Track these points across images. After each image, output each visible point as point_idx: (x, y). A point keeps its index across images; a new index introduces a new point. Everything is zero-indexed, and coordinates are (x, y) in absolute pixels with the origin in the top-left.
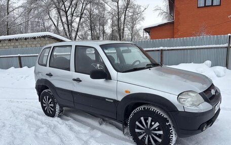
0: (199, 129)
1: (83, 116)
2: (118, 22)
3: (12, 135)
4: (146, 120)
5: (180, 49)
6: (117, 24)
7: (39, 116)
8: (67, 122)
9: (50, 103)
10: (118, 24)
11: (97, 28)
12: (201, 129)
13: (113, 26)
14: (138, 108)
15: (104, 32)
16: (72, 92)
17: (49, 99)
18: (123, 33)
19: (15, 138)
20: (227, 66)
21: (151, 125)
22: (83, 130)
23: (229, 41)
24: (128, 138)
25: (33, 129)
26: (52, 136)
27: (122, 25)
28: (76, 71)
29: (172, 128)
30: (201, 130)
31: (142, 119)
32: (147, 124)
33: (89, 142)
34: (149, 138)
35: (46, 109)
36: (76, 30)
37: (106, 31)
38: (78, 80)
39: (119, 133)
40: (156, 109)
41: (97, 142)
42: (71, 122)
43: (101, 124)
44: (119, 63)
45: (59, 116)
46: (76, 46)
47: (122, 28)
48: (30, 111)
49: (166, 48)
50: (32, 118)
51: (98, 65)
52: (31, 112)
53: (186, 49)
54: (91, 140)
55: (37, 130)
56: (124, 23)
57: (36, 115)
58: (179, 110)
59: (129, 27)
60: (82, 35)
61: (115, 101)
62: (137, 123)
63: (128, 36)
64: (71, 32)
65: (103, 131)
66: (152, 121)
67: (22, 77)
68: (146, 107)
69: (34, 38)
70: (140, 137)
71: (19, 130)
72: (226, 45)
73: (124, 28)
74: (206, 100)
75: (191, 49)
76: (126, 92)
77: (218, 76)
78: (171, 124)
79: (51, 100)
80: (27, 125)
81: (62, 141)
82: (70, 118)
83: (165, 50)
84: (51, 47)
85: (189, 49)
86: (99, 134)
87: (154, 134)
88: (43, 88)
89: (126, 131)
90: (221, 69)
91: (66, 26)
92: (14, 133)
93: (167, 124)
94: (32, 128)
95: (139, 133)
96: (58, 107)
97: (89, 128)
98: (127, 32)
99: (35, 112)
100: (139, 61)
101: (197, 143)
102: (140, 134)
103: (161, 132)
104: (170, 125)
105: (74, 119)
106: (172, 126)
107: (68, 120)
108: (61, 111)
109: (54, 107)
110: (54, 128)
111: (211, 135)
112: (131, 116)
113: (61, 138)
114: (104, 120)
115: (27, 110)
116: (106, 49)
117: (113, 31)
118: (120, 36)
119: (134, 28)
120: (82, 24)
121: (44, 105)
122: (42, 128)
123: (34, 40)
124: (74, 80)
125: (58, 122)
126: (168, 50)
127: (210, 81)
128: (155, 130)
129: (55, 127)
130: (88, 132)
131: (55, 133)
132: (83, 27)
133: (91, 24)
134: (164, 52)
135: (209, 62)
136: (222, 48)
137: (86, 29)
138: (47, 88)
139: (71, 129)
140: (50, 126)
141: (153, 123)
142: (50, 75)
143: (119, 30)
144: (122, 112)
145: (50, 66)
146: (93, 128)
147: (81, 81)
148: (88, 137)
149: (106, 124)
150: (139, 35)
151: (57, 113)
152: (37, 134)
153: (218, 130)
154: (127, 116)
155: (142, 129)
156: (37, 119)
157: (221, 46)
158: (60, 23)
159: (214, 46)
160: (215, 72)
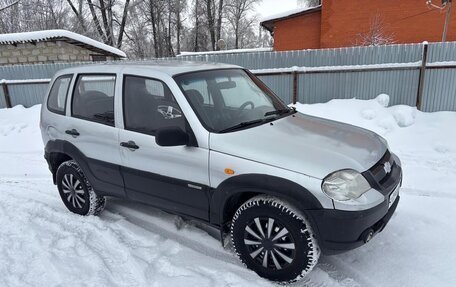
0: (359, 239)
1: (143, 212)
2: (209, 6)
3: (7, 255)
4: (264, 223)
5: (332, 72)
6: (206, 9)
7: (55, 214)
8: (112, 225)
9: (78, 188)
10: (209, 10)
11: (165, 17)
12: (362, 239)
13: (197, 13)
14: (250, 201)
15: (179, 26)
16: (120, 169)
17: (74, 181)
18: (219, 29)
19: (12, 261)
20: (418, 104)
21: (274, 233)
22: (146, 241)
23: (425, 55)
24: (231, 254)
25: (47, 241)
26: (85, 254)
27: (217, 12)
28: (126, 128)
29: (311, 238)
30: (362, 241)
31: (257, 220)
32: (265, 230)
33: (158, 265)
34: (269, 256)
35: (69, 199)
36: (121, 20)
37: (184, 24)
38: (132, 146)
39: (213, 244)
40: (282, 204)
41: (173, 264)
42: (120, 225)
43: (179, 228)
44: (212, 103)
45: (97, 213)
46: (125, 76)
47: (217, 17)
48: (38, 202)
49: (304, 69)
50: (42, 217)
51: (170, 109)
52: (40, 205)
53: (343, 71)
54: (162, 261)
55: (54, 244)
56: (221, 8)
57: (48, 211)
58: (325, 207)
59: (231, 15)
60: (133, 32)
61: (206, 188)
62: (248, 229)
63: (230, 34)
64: (111, 25)
65: (183, 242)
66: (274, 226)
67: (13, 129)
68: (265, 200)
69: (34, 42)
70: (254, 255)
71: (17, 244)
72: (419, 64)
73: (220, 17)
74: (374, 185)
75: (353, 71)
76: (228, 171)
77: (401, 125)
78: (309, 231)
79: (78, 182)
80: (33, 234)
81: (105, 264)
82: (118, 217)
83: (302, 73)
84: (72, 75)
85: (348, 71)
86: (176, 248)
87: (278, 248)
88: (61, 157)
89: (227, 241)
90: (406, 111)
91: (98, 13)
92: (8, 251)
93: (302, 231)
94: (44, 240)
95: (251, 246)
96: (93, 196)
97: (156, 236)
98: (227, 26)
99: (47, 205)
100: (252, 104)
101: (355, 261)
102: (254, 248)
103: (291, 246)
104: (307, 234)
105: (127, 219)
106: (311, 235)
107: (115, 220)
108: (100, 203)
109: (86, 196)
110: (88, 238)
111: (382, 243)
112: (236, 216)
113: (103, 258)
114: (184, 220)
115: (30, 200)
116: (186, 84)
117: (197, 24)
118: (213, 36)
119: (242, 19)
120: (132, 10)
121: (65, 191)
122: (64, 238)
123: (33, 46)
124: (124, 145)
125: (96, 225)
126: (307, 72)
127: (384, 144)
128: (280, 241)
129: (90, 235)
130: (154, 244)
131: (90, 247)
132: (136, 16)
133: (152, 8)
134: (300, 77)
135: (384, 97)
136: (410, 68)
137: (142, 19)
138: (69, 158)
139: (122, 239)
140: (80, 235)
141: (277, 229)
142: (75, 133)
143: (211, 22)
144: (218, 209)
145: (72, 115)
146: (165, 236)
147: (137, 147)
148: (155, 256)
149: (189, 228)
150: (251, 33)
151: (92, 207)
152: (55, 250)
153: (395, 235)
154: (229, 215)
155: (256, 240)
156: (52, 221)
157: (410, 64)
158: (86, 7)
159: (396, 65)
160: (395, 117)
